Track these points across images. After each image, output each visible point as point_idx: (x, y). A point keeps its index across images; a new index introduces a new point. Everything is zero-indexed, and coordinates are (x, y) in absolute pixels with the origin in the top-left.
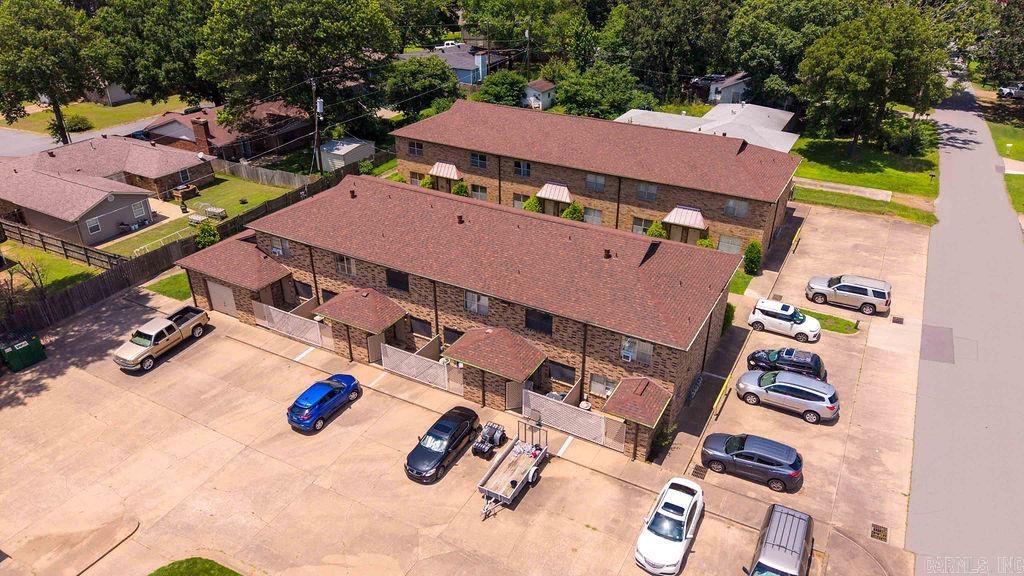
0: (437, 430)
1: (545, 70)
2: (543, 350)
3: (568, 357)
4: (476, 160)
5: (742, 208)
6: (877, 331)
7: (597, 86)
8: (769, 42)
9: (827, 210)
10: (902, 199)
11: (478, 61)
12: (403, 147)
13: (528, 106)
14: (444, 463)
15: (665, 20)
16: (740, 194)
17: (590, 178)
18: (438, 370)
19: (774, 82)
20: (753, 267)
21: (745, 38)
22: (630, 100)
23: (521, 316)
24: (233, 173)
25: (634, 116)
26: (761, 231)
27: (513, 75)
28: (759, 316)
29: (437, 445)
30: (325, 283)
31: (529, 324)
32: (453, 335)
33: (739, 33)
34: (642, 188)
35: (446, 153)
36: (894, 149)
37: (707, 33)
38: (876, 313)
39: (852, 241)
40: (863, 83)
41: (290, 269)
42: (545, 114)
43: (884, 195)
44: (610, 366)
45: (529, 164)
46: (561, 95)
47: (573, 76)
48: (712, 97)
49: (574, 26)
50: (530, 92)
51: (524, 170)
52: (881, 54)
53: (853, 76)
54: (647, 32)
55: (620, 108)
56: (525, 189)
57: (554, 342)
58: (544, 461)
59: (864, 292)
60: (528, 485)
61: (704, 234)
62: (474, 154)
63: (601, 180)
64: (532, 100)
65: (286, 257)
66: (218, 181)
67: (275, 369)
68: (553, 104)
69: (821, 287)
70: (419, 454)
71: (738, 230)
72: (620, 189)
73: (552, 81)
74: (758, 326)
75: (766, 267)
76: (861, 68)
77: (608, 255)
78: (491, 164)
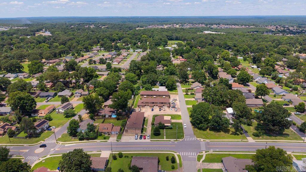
5: (167, 95)
9: (171, 94)
17: (156, 95)
20: (169, 99)
23: (161, 103)
29: (160, 109)
32: (157, 105)
36: (174, 89)
39: (174, 96)
58: (165, 109)
62: (148, 95)
64: (141, 88)
69: (173, 99)
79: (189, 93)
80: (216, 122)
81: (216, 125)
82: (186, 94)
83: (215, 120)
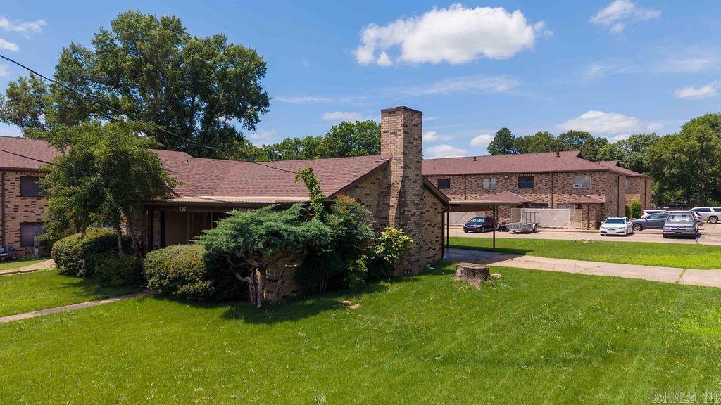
2: (528, 198)
3: (543, 198)
23: (515, 182)
26: (639, 195)
31: (520, 187)
40: (684, 158)
44: (568, 196)
57: (535, 191)
76: (681, 151)
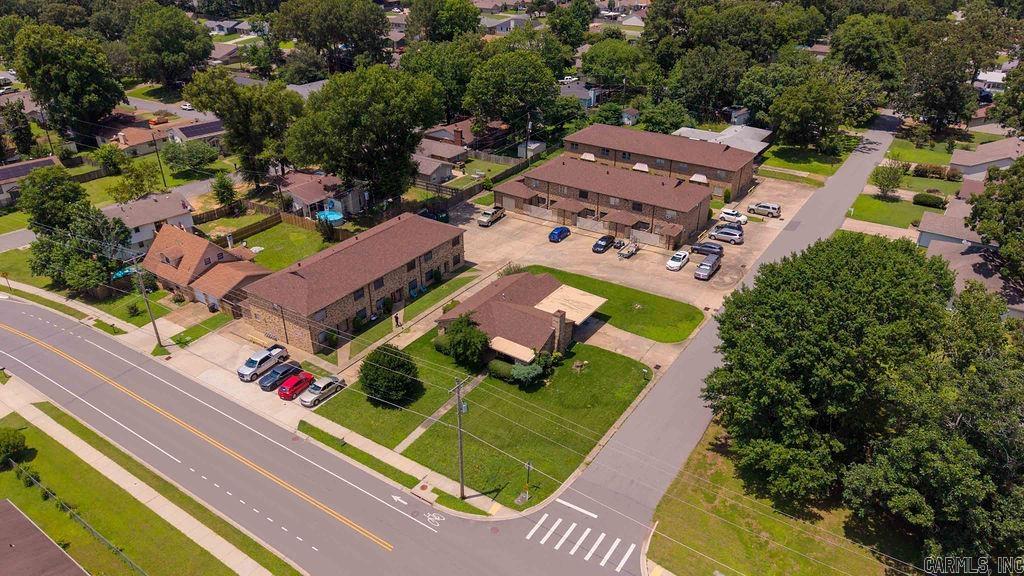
0: (602, 239)
1: (633, 102)
2: (637, 217)
3: (647, 219)
4: (604, 152)
5: (723, 174)
6: (772, 223)
7: (664, 114)
8: (759, 93)
9: (773, 180)
10: (814, 176)
11: (591, 94)
12: (569, 146)
13: (623, 124)
14: (606, 248)
15: (705, 76)
16: (722, 168)
17: (658, 161)
18: (601, 224)
19: (760, 115)
20: (727, 200)
21: (746, 91)
22: (683, 121)
23: (630, 205)
24: (476, 157)
25: (683, 131)
26: (730, 184)
27: (615, 106)
28: (723, 215)
29: (603, 243)
30: (552, 197)
31: (634, 208)
32: (603, 214)
33: (743, 88)
34: (681, 165)
35: (590, 148)
36: (824, 152)
37: (730, 84)
38: (773, 217)
39: (777, 193)
41: (537, 192)
42: (634, 128)
43: (805, 174)
44: (662, 221)
45: (630, 154)
46: (643, 118)
47: (650, 107)
48: (734, 120)
49: (652, 75)
50: (624, 115)
51: (627, 157)
52: (806, 105)
53: (791, 116)
54: (695, 83)
55: (677, 126)
56: (628, 165)
57: (643, 214)
58: (638, 249)
59: (768, 208)
60: (633, 254)
61: (707, 185)
62: (604, 149)
63: (663, 162)
64: (626, 120)
65: (537, 188)
66: (470, 161)
67: (535, 227)
68: (638, 122)
69: (753, 207)
70: (597, 245)
71: (721, 184)
72: (671, 165)
73: (638, 109)
74: (723, 219)
75: (734, 200)
77: (663, 184)
78: (611, 154)
79: (906, 195)
80: (923, 487)
81: (915, 509)
82: (877, 197)
83: (918, 453)
